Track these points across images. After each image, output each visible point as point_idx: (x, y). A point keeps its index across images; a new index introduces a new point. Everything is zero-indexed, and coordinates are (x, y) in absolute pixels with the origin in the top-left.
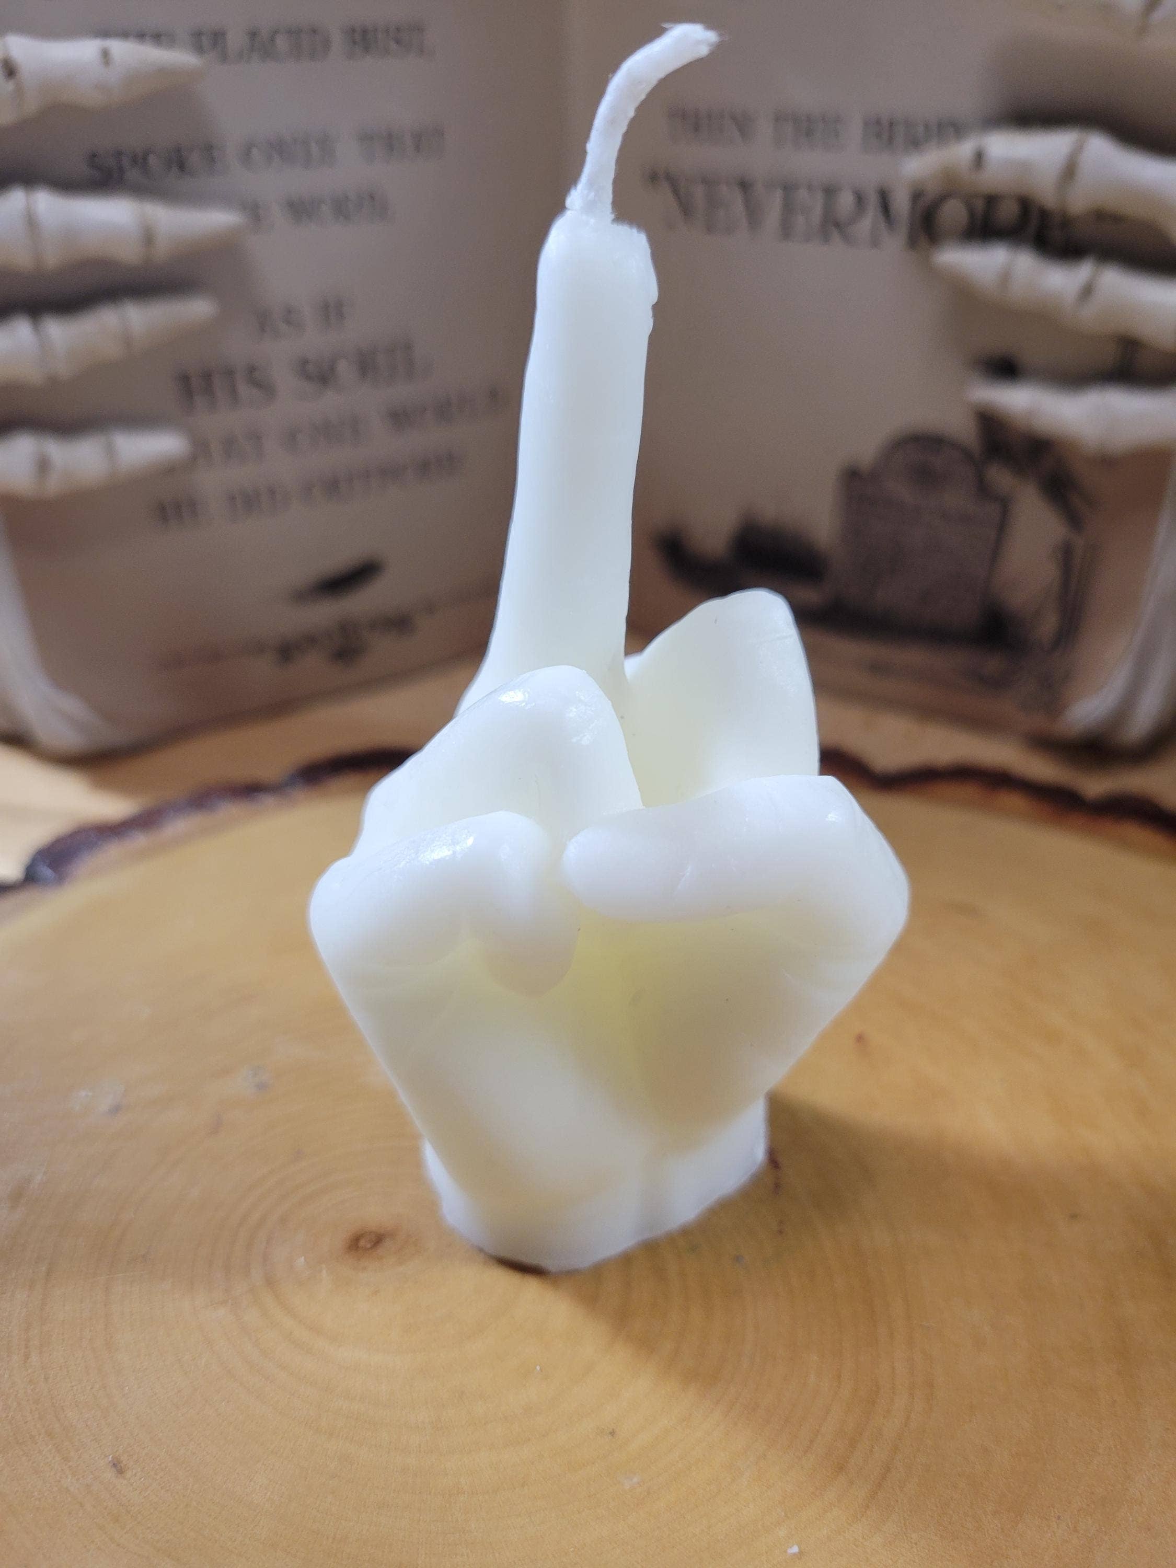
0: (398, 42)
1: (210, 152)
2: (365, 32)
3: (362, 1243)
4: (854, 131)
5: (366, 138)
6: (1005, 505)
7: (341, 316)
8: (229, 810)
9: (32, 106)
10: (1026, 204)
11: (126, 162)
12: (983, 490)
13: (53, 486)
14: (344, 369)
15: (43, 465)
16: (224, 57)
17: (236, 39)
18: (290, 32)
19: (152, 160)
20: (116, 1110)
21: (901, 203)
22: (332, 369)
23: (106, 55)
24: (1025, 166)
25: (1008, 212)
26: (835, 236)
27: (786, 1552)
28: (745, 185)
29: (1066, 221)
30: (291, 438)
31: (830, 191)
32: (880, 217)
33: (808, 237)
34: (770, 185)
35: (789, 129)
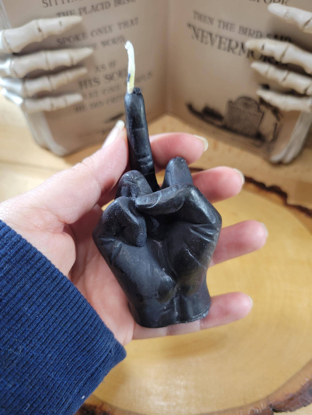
0: (127, 0)
1: (84, 35)
4: (237, 28)
5: (119, 24)
6: (263, 114)
7: (114, 65)
11: (65, 40)
14: (115, 76)
15: (52, 105)
17: (89, 8)
18: (101, 4)
19: (71, 39)
22: (113, 76)
23: (60, 23)
24: (273, 52)
26: (231, 51)
28: (211, 35)
30: (104, 92)
32: (241, 49)
33: (224, 50)
34: (216, 36)
35: (222, 24)
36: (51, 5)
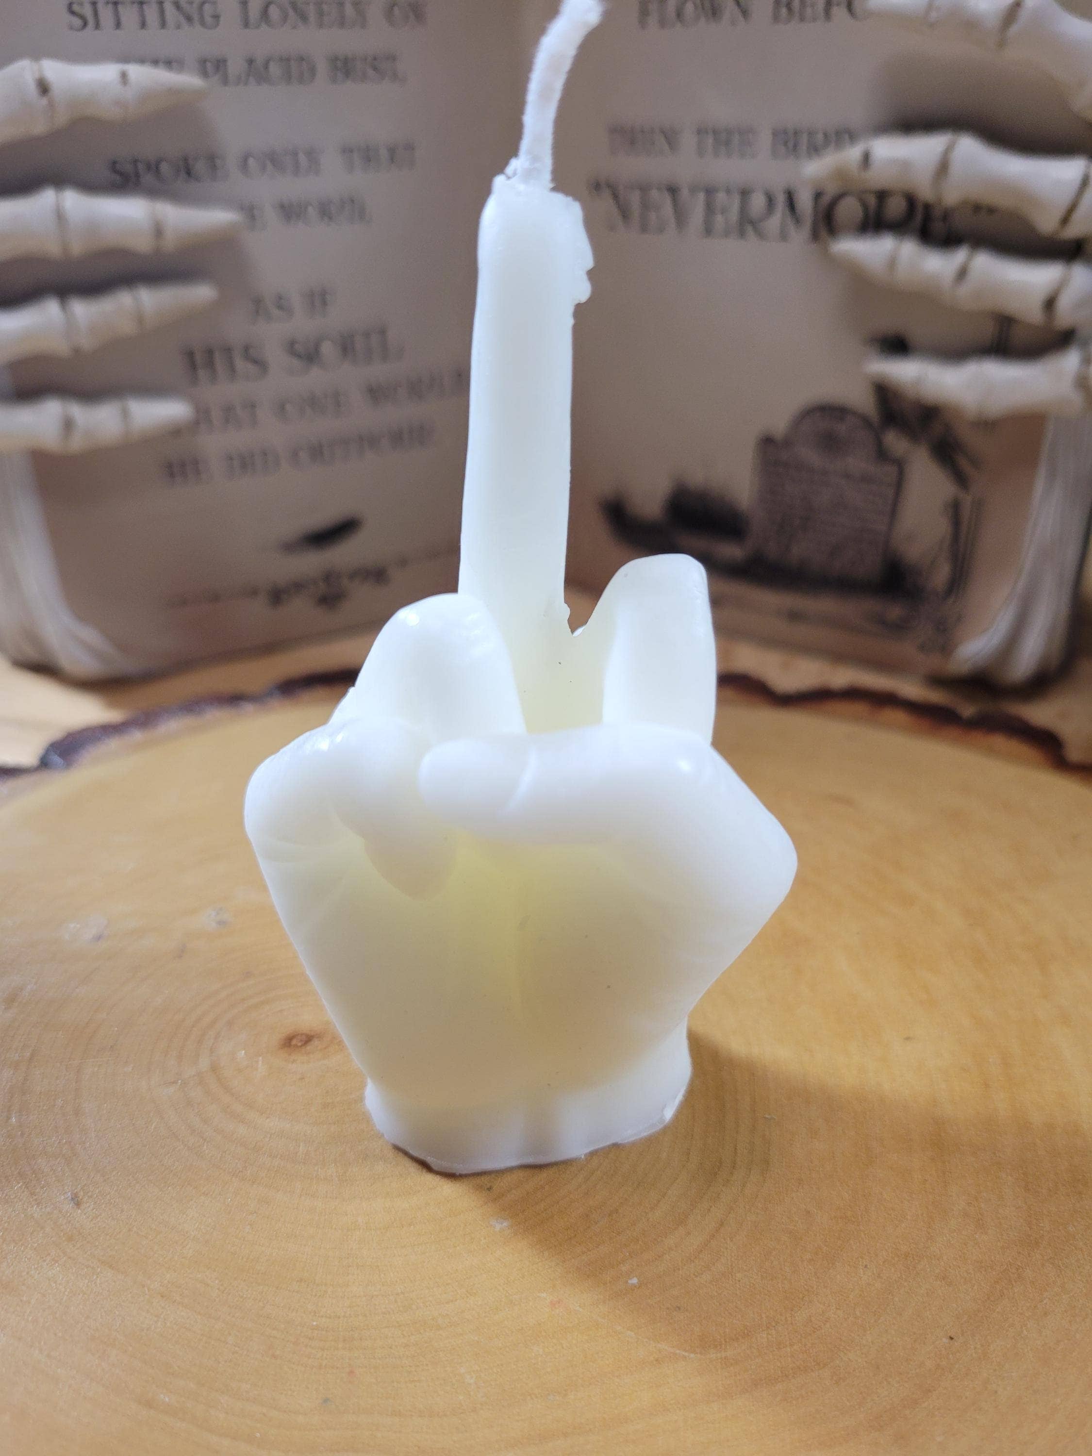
0: (375, 69)
1: (213, 160)
2: (346, 61)
3: (294, 1042)
4: (764, 140)
5: (347, 150)
6: (900, 465)
7: (324, 303)
8: (214, 714)
9: (62, 119)
10: (911, 200)
11: (140, 166)
12: (882, 455)
13: (77, 444)
14: (328, 349)
15: (68, 425)
16: (225, 81)
17: (235, 66)
18: (281, 59)
19: (165, 167)
20: (99, 938)
21: (805, 201)
22: (317, 349)
23: (124, 76)
24: (905, 165)
25: (895, 207)
26: (749, 229)
27: (627, 1282)
28: (673, 190)
29: (946, 215)
30: (281, 408)
31: (745, 194)
32: (787, 212)
33: (727, 234)
34: (694, 190)
35: (710, 140)
36: (97, 26)
